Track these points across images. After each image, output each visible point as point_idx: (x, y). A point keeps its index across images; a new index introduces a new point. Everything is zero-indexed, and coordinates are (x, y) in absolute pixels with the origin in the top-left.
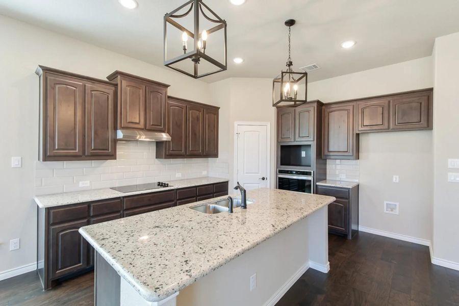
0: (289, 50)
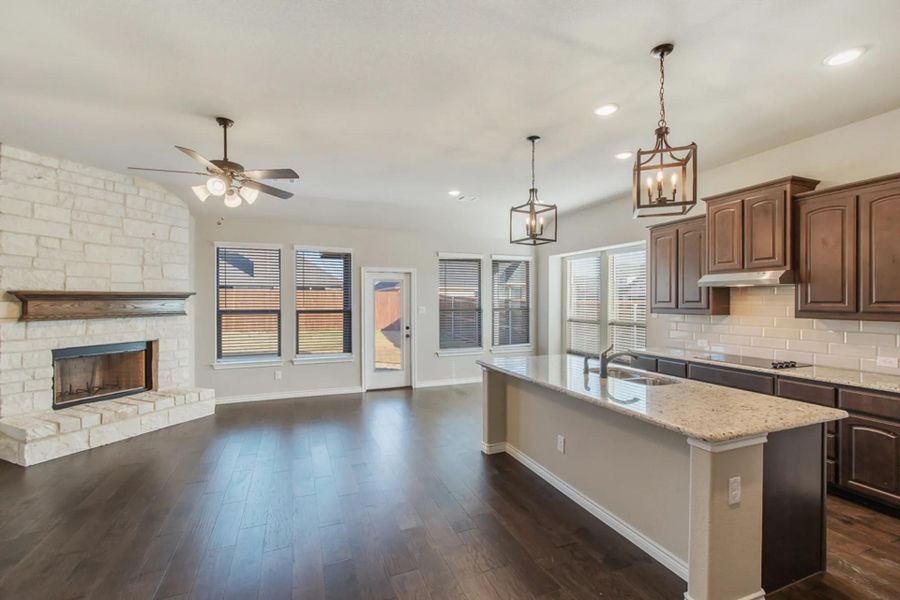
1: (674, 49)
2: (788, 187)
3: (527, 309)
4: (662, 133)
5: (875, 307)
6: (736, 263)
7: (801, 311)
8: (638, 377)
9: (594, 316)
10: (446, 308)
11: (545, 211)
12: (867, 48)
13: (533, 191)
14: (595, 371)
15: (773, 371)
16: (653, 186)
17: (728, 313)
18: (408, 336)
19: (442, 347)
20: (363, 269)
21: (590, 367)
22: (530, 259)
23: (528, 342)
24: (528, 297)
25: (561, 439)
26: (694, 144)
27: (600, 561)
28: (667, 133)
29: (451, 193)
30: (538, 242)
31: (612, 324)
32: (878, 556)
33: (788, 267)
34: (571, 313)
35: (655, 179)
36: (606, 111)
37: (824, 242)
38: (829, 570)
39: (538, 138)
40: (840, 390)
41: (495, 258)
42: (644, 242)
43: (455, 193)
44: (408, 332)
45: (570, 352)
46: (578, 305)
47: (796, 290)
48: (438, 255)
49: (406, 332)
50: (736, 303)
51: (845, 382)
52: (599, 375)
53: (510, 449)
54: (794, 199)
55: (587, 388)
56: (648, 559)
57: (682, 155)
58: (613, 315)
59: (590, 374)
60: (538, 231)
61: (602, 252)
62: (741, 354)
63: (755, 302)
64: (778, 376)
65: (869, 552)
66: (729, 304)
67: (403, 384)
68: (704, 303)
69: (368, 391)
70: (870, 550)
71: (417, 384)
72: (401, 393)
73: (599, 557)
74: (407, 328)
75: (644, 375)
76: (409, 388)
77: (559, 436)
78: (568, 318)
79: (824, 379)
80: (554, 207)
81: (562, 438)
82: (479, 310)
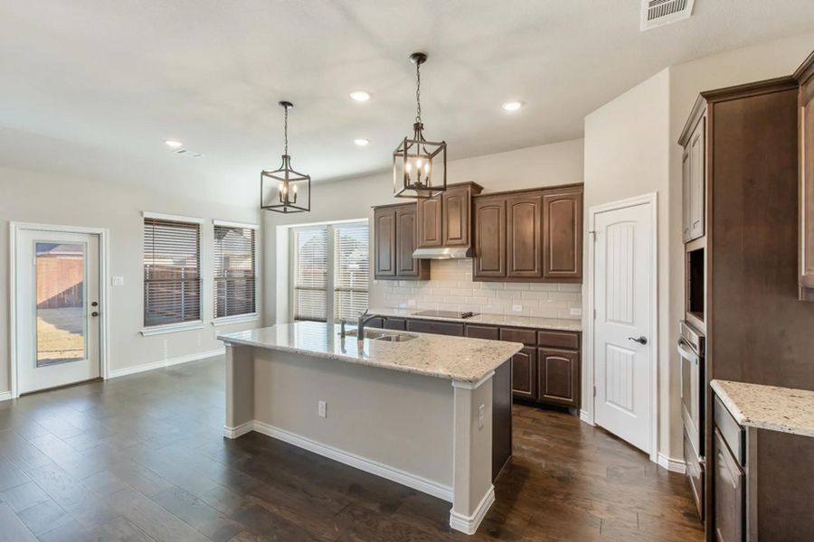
0: (418, 99)
1: (428, 59)
2: (469, 189)
3: (253, 278)
4: (418, 127)
5: (514, 274)
6: (438, 241)
7: (477, 276)
8: (383, 335)
9: (321, 285)
10: (152, 279)
11: (298, 179)
12: (523, 103)
13: (286, 158)
14: (351, 334)
15: (463, 320)
16: (412, 171)
17: (429, 279)
18: (95, 314)
19: (146, 324)
20: (12, 225)
21: (346, 330)
22: (256, 227)
23: (254, 311)
24: (254, 266)
25: (322, 404)
26: (444, 142)
27: (378, 511)
28: (422, 128)
29: (169, 143)
30: (289, 209)
31: (338, 290)
32: (530, 434)
33: (469, 246)
34: (297, 281)
35: (414, 166)
36: (360, 97)
37: (489, 230)
38: (514, 454)
39: (291, 105)
40: (501, 329)
41: (217, 223)
42: (367, 219)
43: (174, 144)
44: (96, 309)
45: (298, 319)
46: (305, 274)
47: (474, 262)
48: (142, 214)
49: (91, 309)
50: (435, 271)
51: (503, 324)
52: (356, 338)
53: (258, 426)
54: (472, 197)
55: (344, 351)
56: (413, 492)
57: (431, 149)
58: (337, 283)
59: (347, 337)
60: (291, 199)
61: (328, 225)
62: (438, 309)
63: (449, 270)
64: (467, 324)
65: (525, 433)
66: (429, 272)
67: (87, 377)
68: (415, 272)
69: (22, 396)
70: (525, 432)
71: (110, 373)
72: (85, 389)
73: (374, 507)
74: (94, 304)
75: (388, 333)
76: (97, 382)
77: (320, 402)
78: (295, 285)
79: (492, 323)
80: (308, 177)
81: (324, 403)
82: (198, 280)
